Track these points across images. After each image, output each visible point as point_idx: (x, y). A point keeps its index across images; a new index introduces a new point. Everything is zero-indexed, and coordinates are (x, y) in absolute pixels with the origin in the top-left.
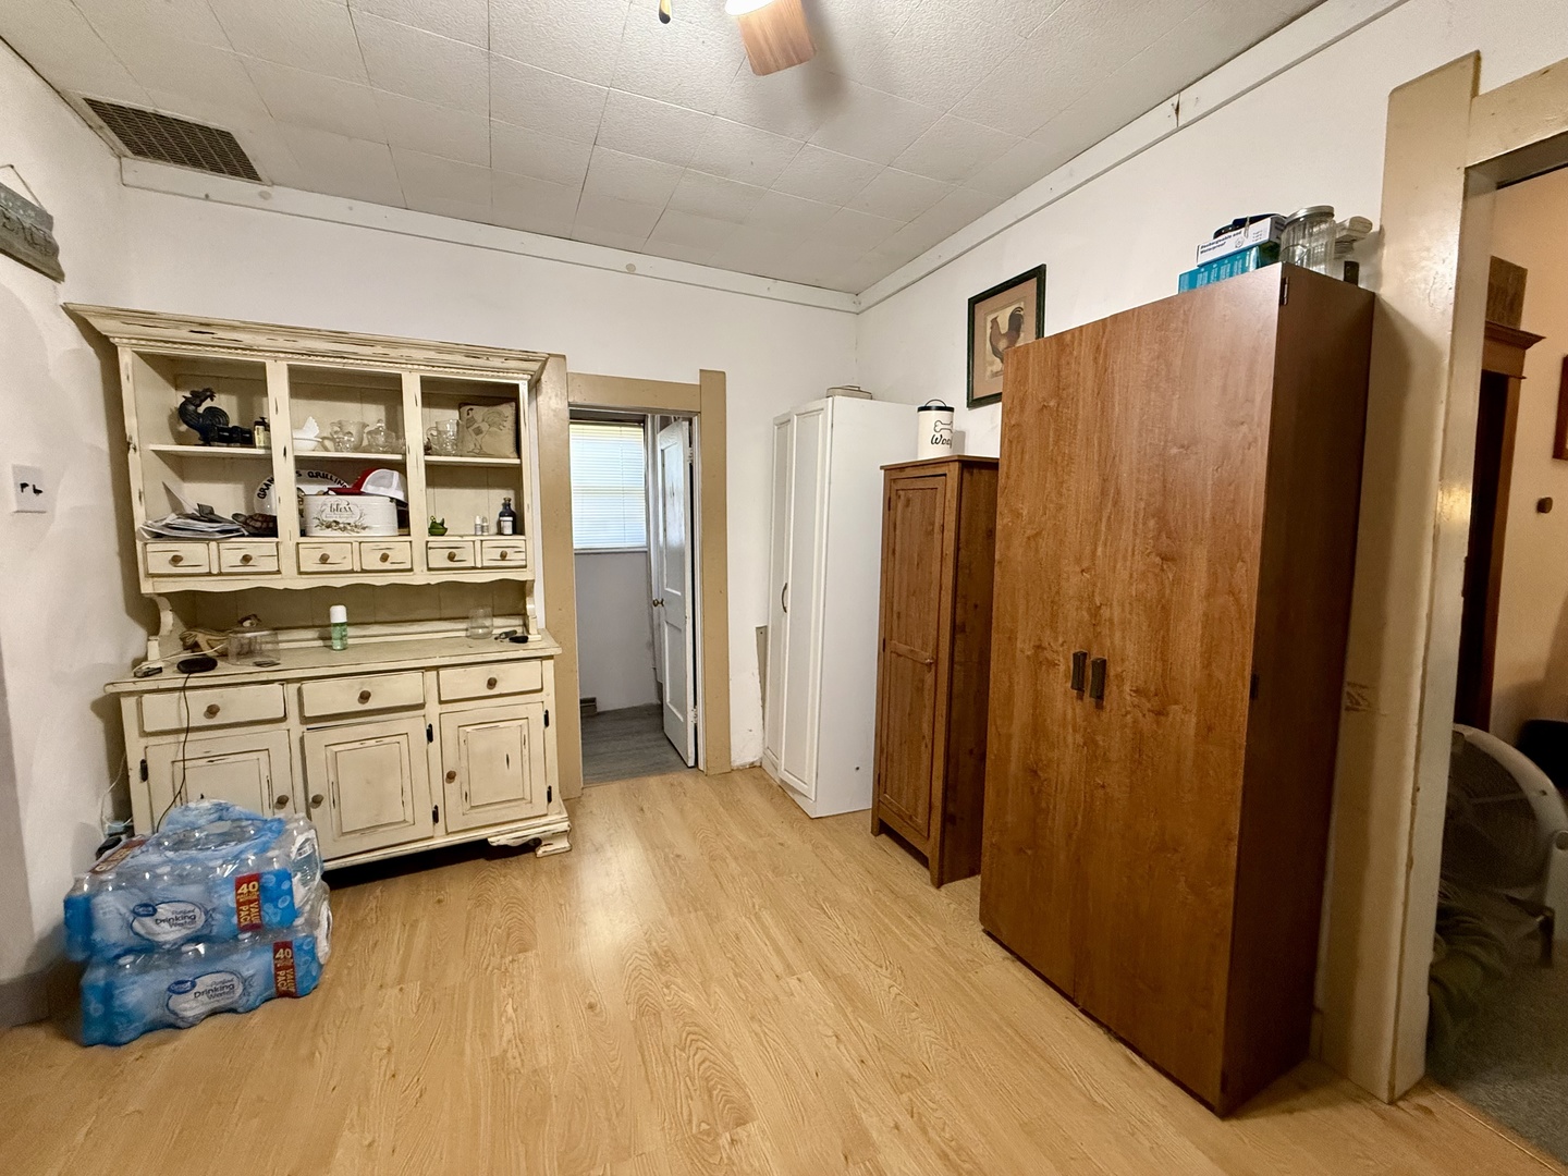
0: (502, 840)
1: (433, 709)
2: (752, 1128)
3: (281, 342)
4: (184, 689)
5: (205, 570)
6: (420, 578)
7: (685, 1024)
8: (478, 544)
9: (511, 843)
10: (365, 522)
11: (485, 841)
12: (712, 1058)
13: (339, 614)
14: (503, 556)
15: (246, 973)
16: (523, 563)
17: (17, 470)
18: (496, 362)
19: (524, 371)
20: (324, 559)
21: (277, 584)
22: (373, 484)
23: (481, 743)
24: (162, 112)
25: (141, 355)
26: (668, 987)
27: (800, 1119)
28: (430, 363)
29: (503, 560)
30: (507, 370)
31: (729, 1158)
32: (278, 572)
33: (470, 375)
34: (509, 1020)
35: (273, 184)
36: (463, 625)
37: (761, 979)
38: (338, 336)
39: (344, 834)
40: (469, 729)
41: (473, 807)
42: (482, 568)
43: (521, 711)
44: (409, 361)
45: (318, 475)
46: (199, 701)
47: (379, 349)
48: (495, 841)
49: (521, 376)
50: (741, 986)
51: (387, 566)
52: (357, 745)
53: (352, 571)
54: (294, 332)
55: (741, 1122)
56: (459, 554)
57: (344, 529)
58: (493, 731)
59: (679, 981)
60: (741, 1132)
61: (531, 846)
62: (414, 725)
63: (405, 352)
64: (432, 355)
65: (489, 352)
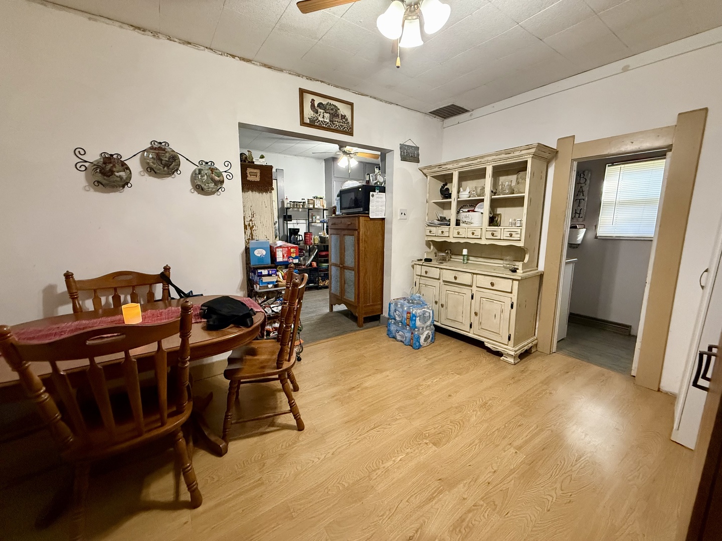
0: (489, 346)
1: (474, 288)
2: (434, 448)
3: (455, 166)
4: (422, 265)
5: (435, 235)
6: (483, 242)
7: (462, 420)
8: (503, 230)
9: (491, 348)
10: (472, 221)
11: (483, 342)
12: (453, 431)
13: (465, 252)
14: (511, 235)
15: (406, 336)
16: (519, 239)
17: (401, 210)
18: (517, 153)
19: (529, 154)
20: (458, 233)
21: (449, 240)
22: (479, 208)
23: (487, 305)
24: (441, 107)
25: (432, 177)
26: (473, 411)
27: (446, 462)
28: (494, 161)
29: (511, 237)
30: (522, 155)
31: (420, 444)
32: (449, 237)
33: (509, 161)
34: (432, 382)
35: (473, 110)
36: (501, 262)
37: (504, 438)
38: (467, 159)
39: (447, 319)
40: (484, 299)
41: (482, 328)
42: (503, 240)
43: (502, 299)
44: (488, 161)
45: (471, 206)
46: (424, 269)
47: (479, 160)
48: (487, 345)
49: (528, 156)
50: (493, 432)
51: (474, 237)
52: (453, 293)
53: (465, 238)
54: (457, 161)
55: (434, 444)
56: (496, 234)
57: (467, 224)
58: (491, 303)
59: (479, 413)
60: (431, 445)
61: (499, 354)
62: (467, 292)
63: (486, 159)
64: (494, 157)
65: (514, 150)
